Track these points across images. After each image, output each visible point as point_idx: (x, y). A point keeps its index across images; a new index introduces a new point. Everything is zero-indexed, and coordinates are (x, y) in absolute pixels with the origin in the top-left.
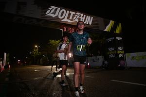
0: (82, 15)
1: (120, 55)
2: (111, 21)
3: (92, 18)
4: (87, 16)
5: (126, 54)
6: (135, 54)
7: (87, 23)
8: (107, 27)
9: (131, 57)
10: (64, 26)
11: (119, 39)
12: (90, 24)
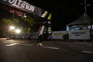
0: (27, 4)
1: (49, 32)
2: (46, 11)
3: (34, 7)
4: (31, 6)
5: (52, 32)
6: (56, 32)
7: (31, 10)
8: (43, 15)
9: (54, 34)
10: (13, 10)
11: (49, 23)
12: (33, 11)
